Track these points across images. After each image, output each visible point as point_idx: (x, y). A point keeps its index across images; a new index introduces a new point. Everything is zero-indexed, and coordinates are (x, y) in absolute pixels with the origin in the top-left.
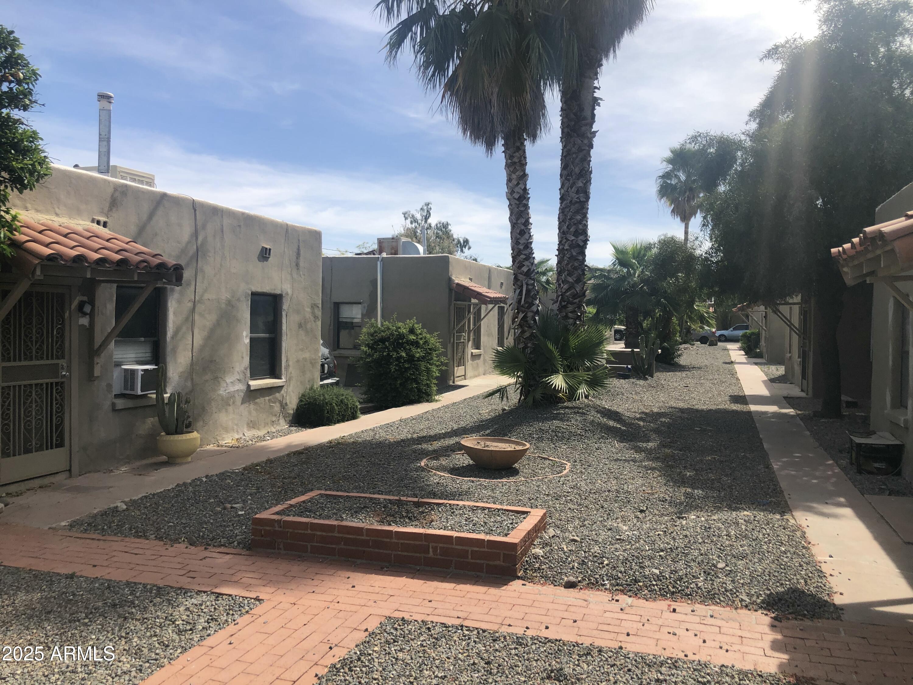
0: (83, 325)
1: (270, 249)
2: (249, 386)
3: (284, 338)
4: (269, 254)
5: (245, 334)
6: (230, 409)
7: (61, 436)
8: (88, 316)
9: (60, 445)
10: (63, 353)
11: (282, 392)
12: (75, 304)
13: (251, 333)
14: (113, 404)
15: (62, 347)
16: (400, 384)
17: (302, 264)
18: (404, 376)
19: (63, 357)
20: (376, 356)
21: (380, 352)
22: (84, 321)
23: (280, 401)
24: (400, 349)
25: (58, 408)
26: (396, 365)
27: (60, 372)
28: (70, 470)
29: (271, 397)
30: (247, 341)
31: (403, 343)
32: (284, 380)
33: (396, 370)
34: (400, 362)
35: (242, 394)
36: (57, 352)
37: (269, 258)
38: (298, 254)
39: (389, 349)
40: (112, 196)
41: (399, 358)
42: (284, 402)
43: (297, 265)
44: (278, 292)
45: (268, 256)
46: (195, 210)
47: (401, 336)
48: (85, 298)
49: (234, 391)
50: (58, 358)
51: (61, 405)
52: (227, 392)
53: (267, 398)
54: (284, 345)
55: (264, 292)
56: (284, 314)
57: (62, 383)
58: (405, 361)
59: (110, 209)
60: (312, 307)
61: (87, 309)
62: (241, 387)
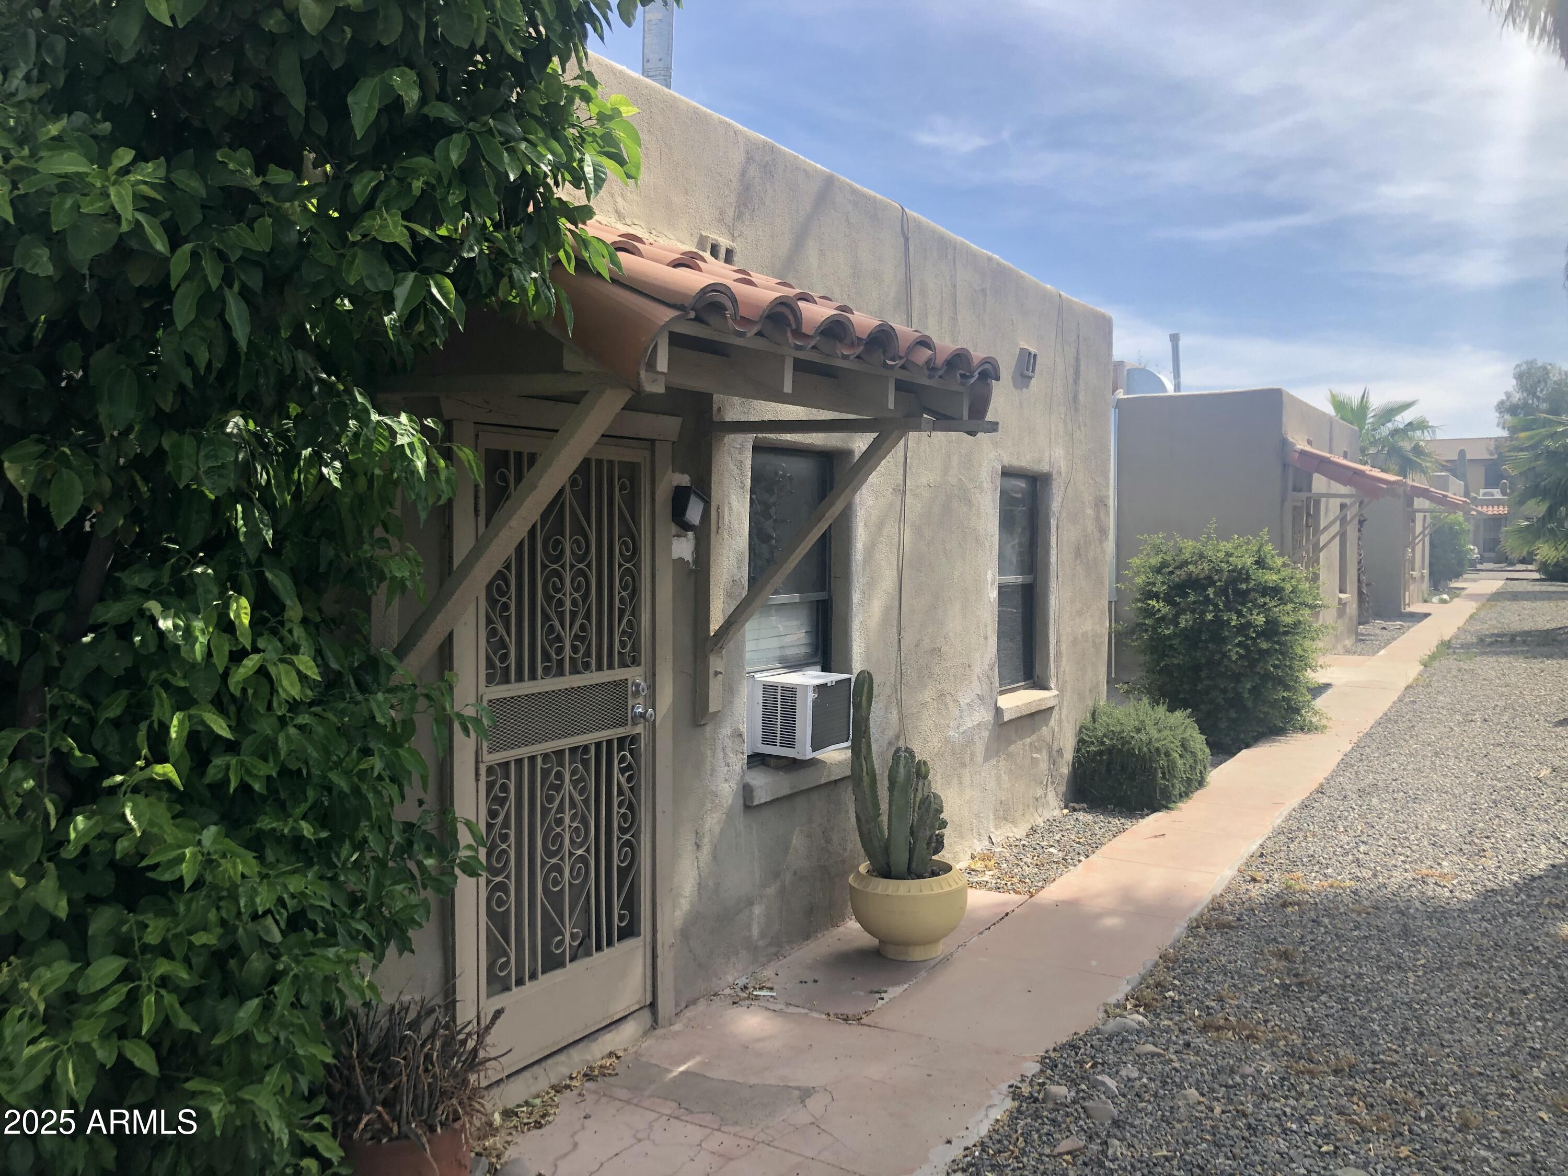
0: (681, 559)
1: (1035, 356)
2: (998, 711)
3: (1053, 584)
4: (1033, 371)
5: (989, 577)
6: (966, 774)
7: (631, 903)
8: (690, 534)
9: (629, 932)
10: (636, 648)
11: (1052, 722)
12: (663, 493)
13: (1000, 574)
14: (747, 791)
15: (632, 631)
16: (1251, 691)
17: (1081, 397)
18: (1258, 669)
19: (635, 662)
20: (1184, 621)
21: (1193, 612)
22: (683, 548)
23: (1048, 744)
24: (1243, 604)
25: (624, 816)
26: (1240, 645)
27: (630, 704)
28: (653, 1006)
29: (1034, 737)
30: (994, 594)
31: (1248, 591)
32: (1054, 692)
33: (1241, 657)
34: (1248, 637)
35: (985, 734)
36: (623, 644)
37: (1031, 378)
38: (1077, 372)
39: (1216, 606)
40: (743, 174)
41: (1243, 628)
42: (1055, 747)
43: (1075, 398)
44: (1045, 468)
45: (1030, 374)
46: (907, 240)
47: (1241, 575)
48: (684, 480)
49: (973, 728)
50: (623, 665)
51: (631, 807)
52: (961, 730)
53: (1028, 740)
54: (1054, 602)
55: (1021, 468)
56: (1053, 522)
57: (634, 739)
58: (1259, 635)
59: (739, 216)
60: (1096, 505)
61: (694, 514)
62: (984, 715)
